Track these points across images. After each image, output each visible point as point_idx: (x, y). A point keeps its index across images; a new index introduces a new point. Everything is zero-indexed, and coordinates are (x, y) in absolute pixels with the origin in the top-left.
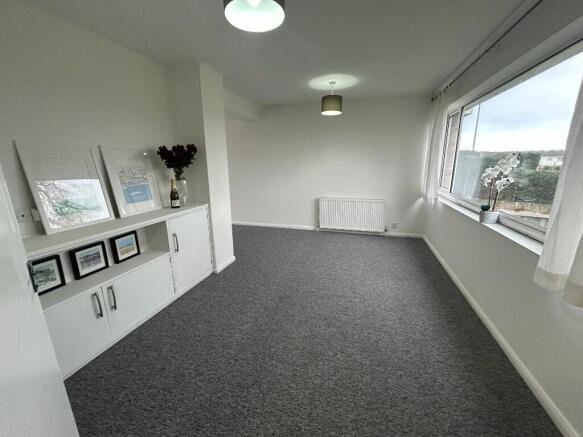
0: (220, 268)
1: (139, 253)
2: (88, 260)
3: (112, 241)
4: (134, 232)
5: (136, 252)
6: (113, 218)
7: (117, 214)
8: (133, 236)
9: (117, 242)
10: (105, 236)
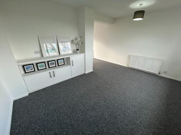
0: (87, 73)
1: (64, 64)
2: (52, 64)
3: (57, 60)
4: (63, 59)
5: (63, 64)
6: (58, 54)
7: (59, 54)
8: (63, 60)
9: (59, 61)
10: (56, 59)
